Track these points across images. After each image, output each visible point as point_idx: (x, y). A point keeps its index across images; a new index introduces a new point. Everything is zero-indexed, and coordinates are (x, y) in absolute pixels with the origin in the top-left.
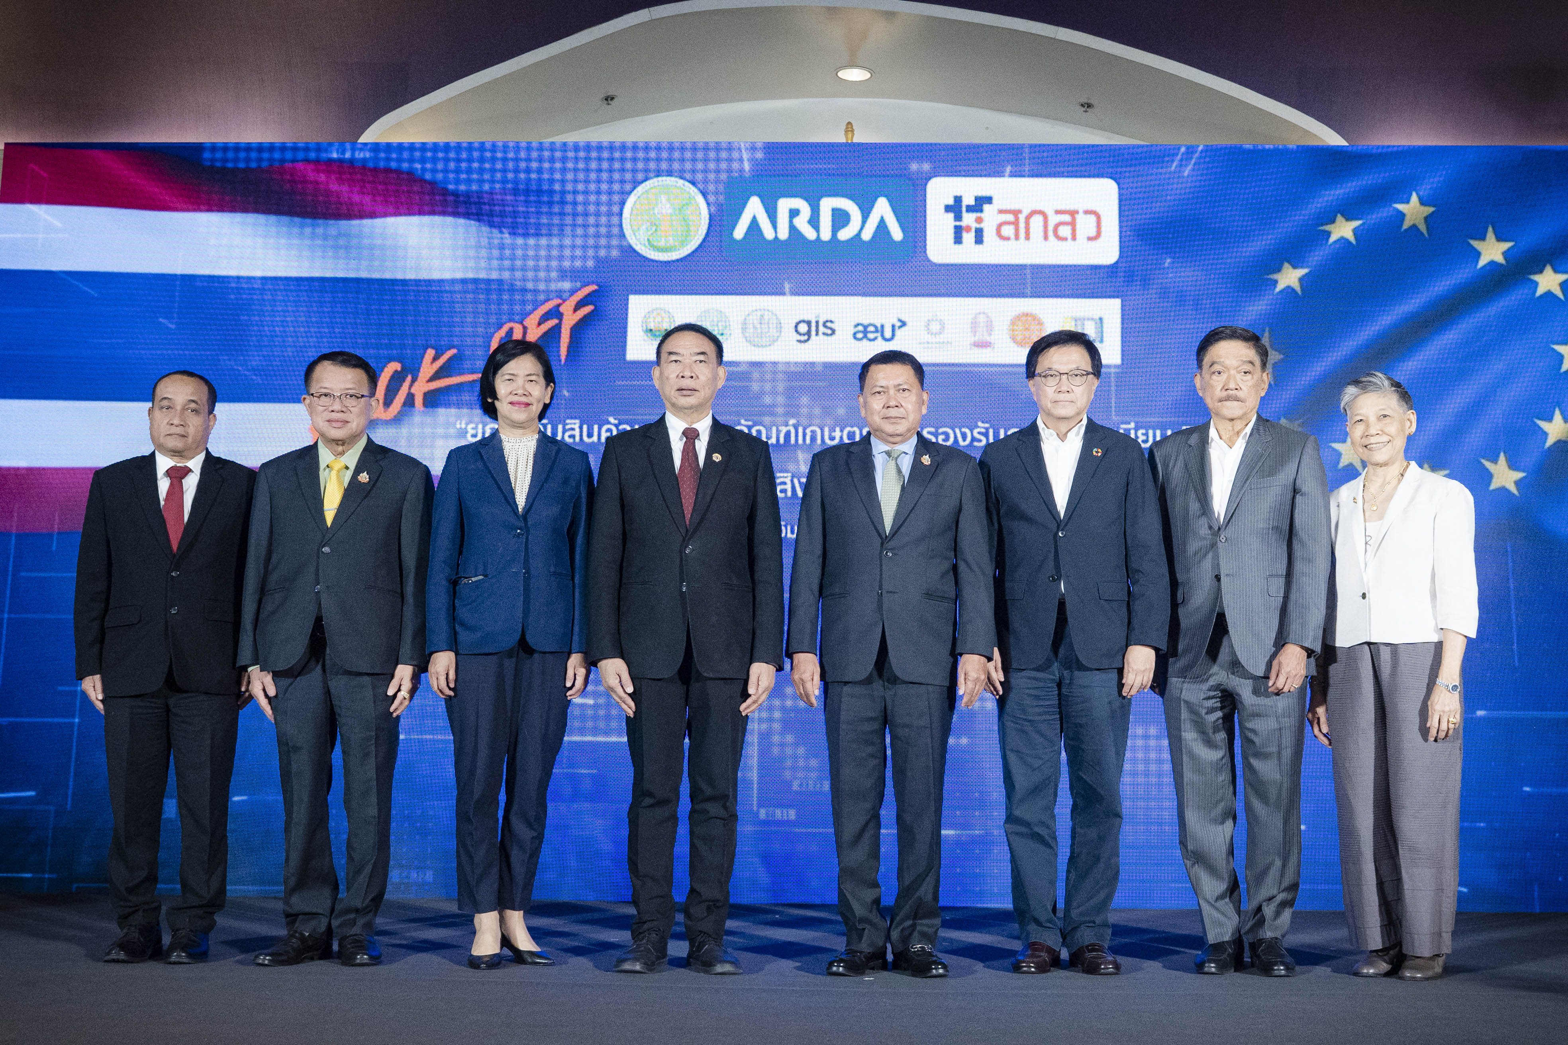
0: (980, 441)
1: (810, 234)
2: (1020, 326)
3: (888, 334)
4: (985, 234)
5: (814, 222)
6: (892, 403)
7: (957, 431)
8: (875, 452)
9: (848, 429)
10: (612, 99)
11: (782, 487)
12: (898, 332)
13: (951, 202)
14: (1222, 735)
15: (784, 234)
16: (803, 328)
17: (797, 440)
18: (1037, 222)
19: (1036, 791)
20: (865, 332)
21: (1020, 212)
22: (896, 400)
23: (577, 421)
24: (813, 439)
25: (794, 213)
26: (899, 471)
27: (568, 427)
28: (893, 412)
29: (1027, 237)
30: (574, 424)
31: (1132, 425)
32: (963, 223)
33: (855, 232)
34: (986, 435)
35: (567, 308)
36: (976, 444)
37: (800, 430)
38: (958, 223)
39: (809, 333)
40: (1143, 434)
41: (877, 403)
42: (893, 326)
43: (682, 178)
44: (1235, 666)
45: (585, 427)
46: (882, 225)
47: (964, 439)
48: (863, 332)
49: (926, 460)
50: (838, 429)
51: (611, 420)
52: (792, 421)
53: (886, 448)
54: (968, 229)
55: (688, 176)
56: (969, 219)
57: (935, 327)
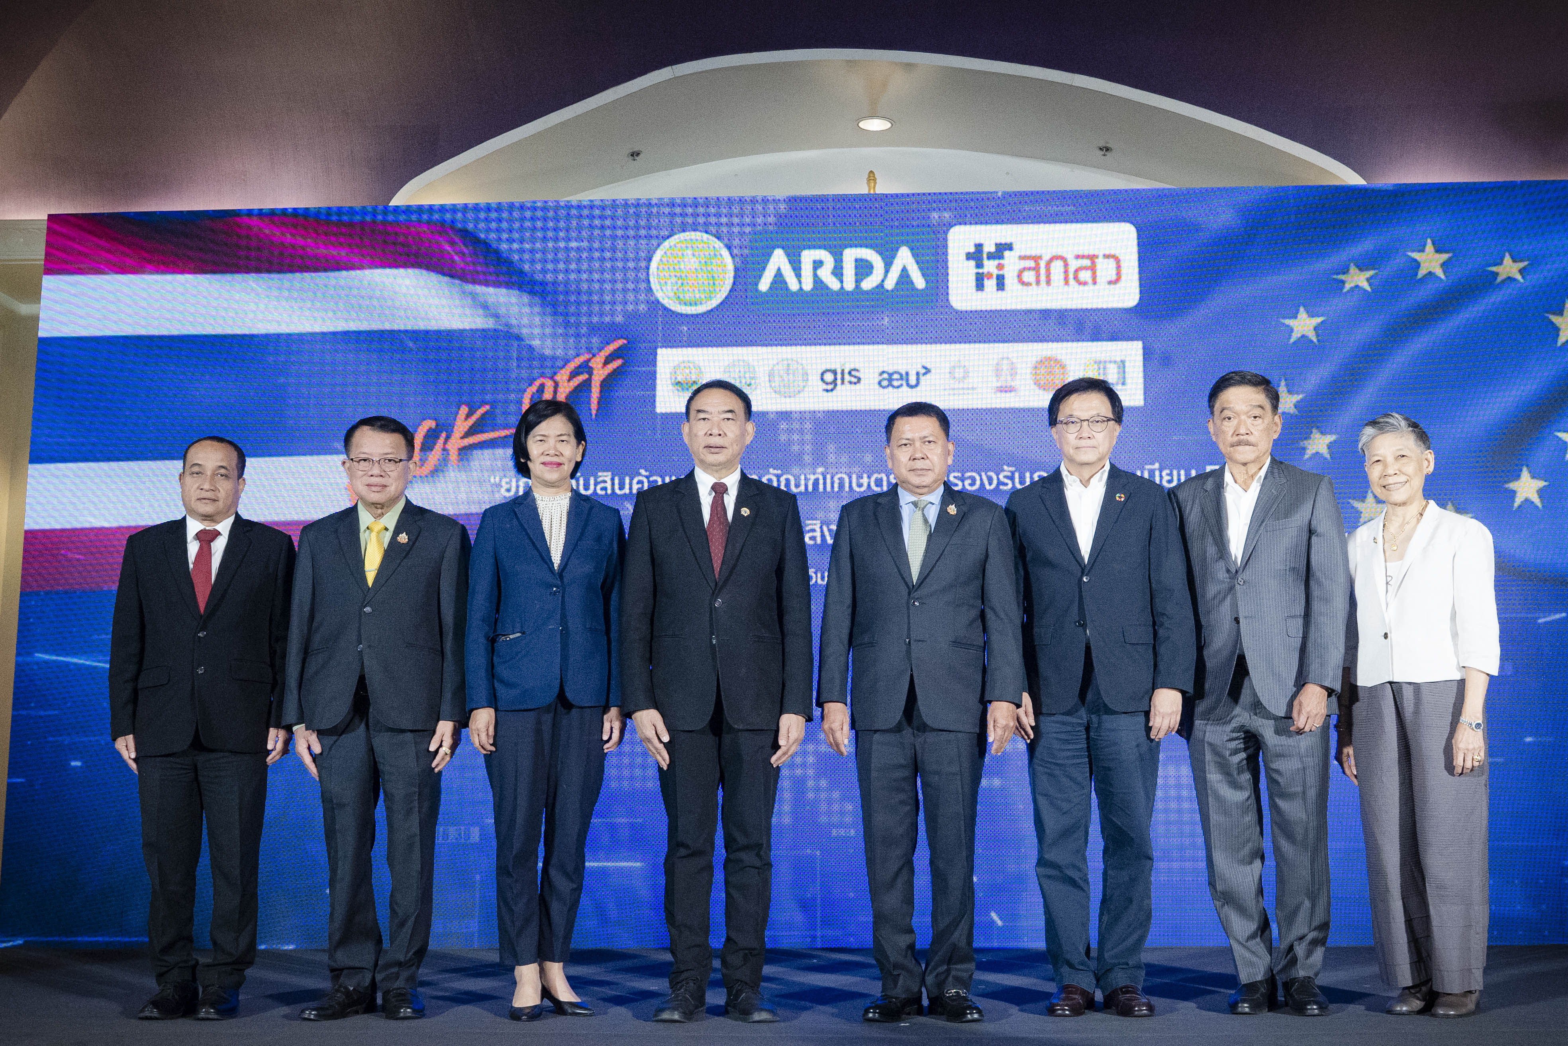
0: (1006, 484)
1: (834, 284)
2: (1043, 370)
3: (913, 381)
4: (1007, 281)
5: (838, 272)
6: (918, 455)
7: (983, 474)
8: (902, 502)
9: (875, 476)
10: (638, 154)
11: (811, 534)
12: (923, 379)
13: (972, 249)
14: (1247, 776)
15: (808, 285)
16: (829, 377)
17: (825, 488)
18: (1057, 267)
19: (1066, 833)
20: (890, 380)
21: (1040, 258)
22: (922, 452)
23: (610, 473)
24: (841, 486)
25: (818, 264)
26: (926, 521)
27: (600, 479)
28: (919, 464)
29: (1048, 281)
30: (606, 476)
31: (1157, 465)
32: (985, 270)
33: (879, 282)
34: (1012, 478)
35: (597, 363)
36: (1001, 487)
37: (828, 477)
38: (980, 271)
39: (834, 382)
40: (1167, 474)
41: (903, 456)
42: (918, 374)
43: (706, 232)
44: (1257, 707)
45: (617, 481)
46: (904, 273)
47: (990, 484)
48: (889, 380)
49: (952, 509)
50: (865, 476)
51: (643, 472)
52: (820, 470)
53: (913, 498)
54: (989, 276)
55: (713, 229)
56: (990, 266)
57: (959, 373)
